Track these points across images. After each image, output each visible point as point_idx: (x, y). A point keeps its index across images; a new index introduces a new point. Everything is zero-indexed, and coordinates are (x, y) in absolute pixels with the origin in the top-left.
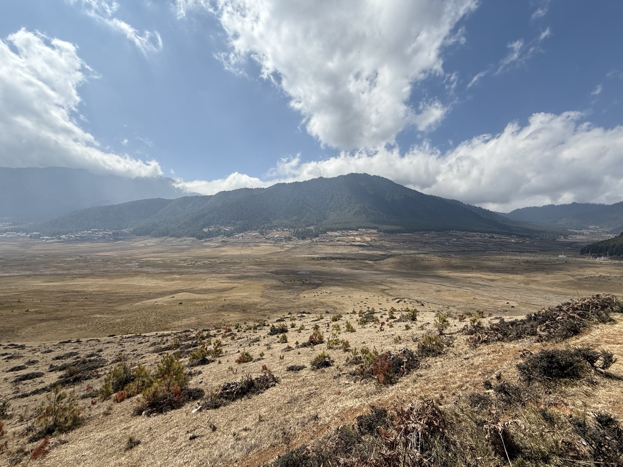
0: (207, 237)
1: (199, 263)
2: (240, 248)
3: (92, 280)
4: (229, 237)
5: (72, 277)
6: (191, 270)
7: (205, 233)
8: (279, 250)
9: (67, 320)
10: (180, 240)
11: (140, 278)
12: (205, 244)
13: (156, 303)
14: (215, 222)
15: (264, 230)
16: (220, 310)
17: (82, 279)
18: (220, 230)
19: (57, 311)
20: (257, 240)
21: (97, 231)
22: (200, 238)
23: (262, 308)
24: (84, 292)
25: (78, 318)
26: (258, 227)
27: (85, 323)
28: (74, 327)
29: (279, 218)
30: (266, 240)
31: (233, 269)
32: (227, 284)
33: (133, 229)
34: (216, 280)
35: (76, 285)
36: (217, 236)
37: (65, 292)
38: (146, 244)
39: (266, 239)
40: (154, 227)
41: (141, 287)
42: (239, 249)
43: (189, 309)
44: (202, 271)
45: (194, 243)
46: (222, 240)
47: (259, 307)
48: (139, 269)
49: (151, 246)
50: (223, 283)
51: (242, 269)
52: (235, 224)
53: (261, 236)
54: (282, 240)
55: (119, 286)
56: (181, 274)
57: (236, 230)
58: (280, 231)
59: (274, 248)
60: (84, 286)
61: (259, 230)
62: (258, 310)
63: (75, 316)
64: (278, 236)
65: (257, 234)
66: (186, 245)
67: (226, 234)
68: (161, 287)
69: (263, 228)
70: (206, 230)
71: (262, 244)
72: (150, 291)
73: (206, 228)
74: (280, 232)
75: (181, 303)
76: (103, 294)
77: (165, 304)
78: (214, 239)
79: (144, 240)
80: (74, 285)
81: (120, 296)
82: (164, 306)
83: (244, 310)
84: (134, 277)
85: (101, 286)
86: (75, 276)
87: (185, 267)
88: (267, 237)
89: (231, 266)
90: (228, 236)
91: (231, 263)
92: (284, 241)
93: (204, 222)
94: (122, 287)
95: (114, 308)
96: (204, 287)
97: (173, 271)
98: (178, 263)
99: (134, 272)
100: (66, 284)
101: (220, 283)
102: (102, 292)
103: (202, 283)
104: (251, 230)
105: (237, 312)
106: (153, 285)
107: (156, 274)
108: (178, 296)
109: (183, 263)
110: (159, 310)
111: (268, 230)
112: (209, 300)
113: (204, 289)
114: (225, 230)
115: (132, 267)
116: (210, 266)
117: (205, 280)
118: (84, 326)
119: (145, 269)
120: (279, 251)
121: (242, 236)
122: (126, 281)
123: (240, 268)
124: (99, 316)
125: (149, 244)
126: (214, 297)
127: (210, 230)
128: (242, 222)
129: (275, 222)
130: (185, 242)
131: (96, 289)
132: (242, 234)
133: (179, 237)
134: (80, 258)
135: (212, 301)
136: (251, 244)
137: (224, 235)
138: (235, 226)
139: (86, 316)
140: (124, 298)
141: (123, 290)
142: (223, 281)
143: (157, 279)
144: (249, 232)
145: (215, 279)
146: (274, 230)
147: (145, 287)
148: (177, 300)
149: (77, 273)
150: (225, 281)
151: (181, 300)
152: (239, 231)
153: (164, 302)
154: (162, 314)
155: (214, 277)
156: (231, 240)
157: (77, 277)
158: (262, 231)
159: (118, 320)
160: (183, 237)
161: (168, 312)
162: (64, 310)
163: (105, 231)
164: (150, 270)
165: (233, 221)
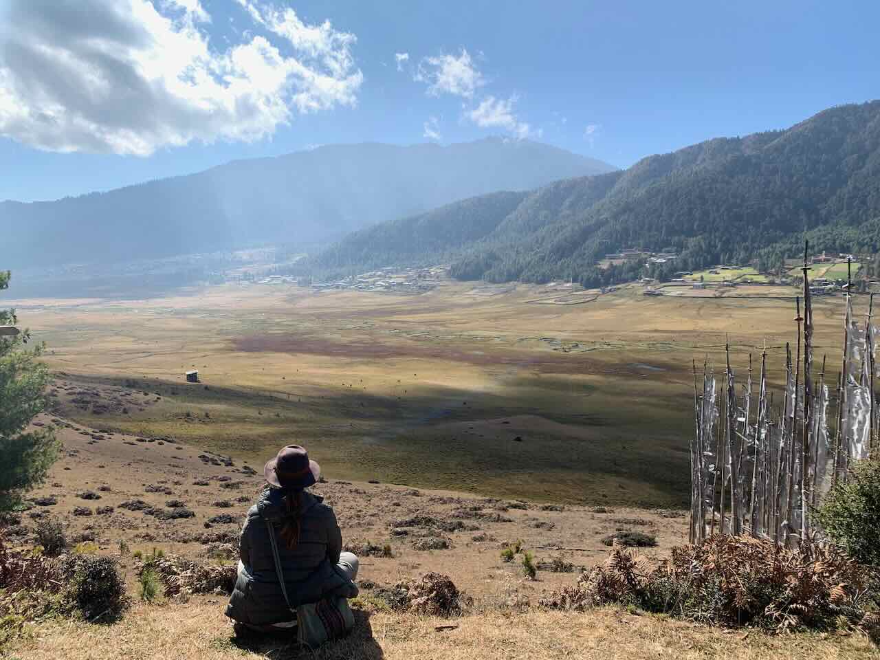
0: (607, 283)
4: (665, 281)
12: (602, 299)
14: (630, 243)
18: (641, 263)
22: (590, 284)
33: (452, 266)
36: (632, 280)
42: (691, 316)
46: (645, 290)
52: (680, 247)
57: (687, 262)
67: (656, 274)
70: (604, 265)
73: (604, 258)
78: (623, 287)
90: (662, 279)
93: (602, 243)
114: (653, 264)
127: (615, 263)
133: (541, 282)
137: (652, 276)
138: (683, 252)
152: (694, 264)
156: (669, 289)
165: (677, 238)
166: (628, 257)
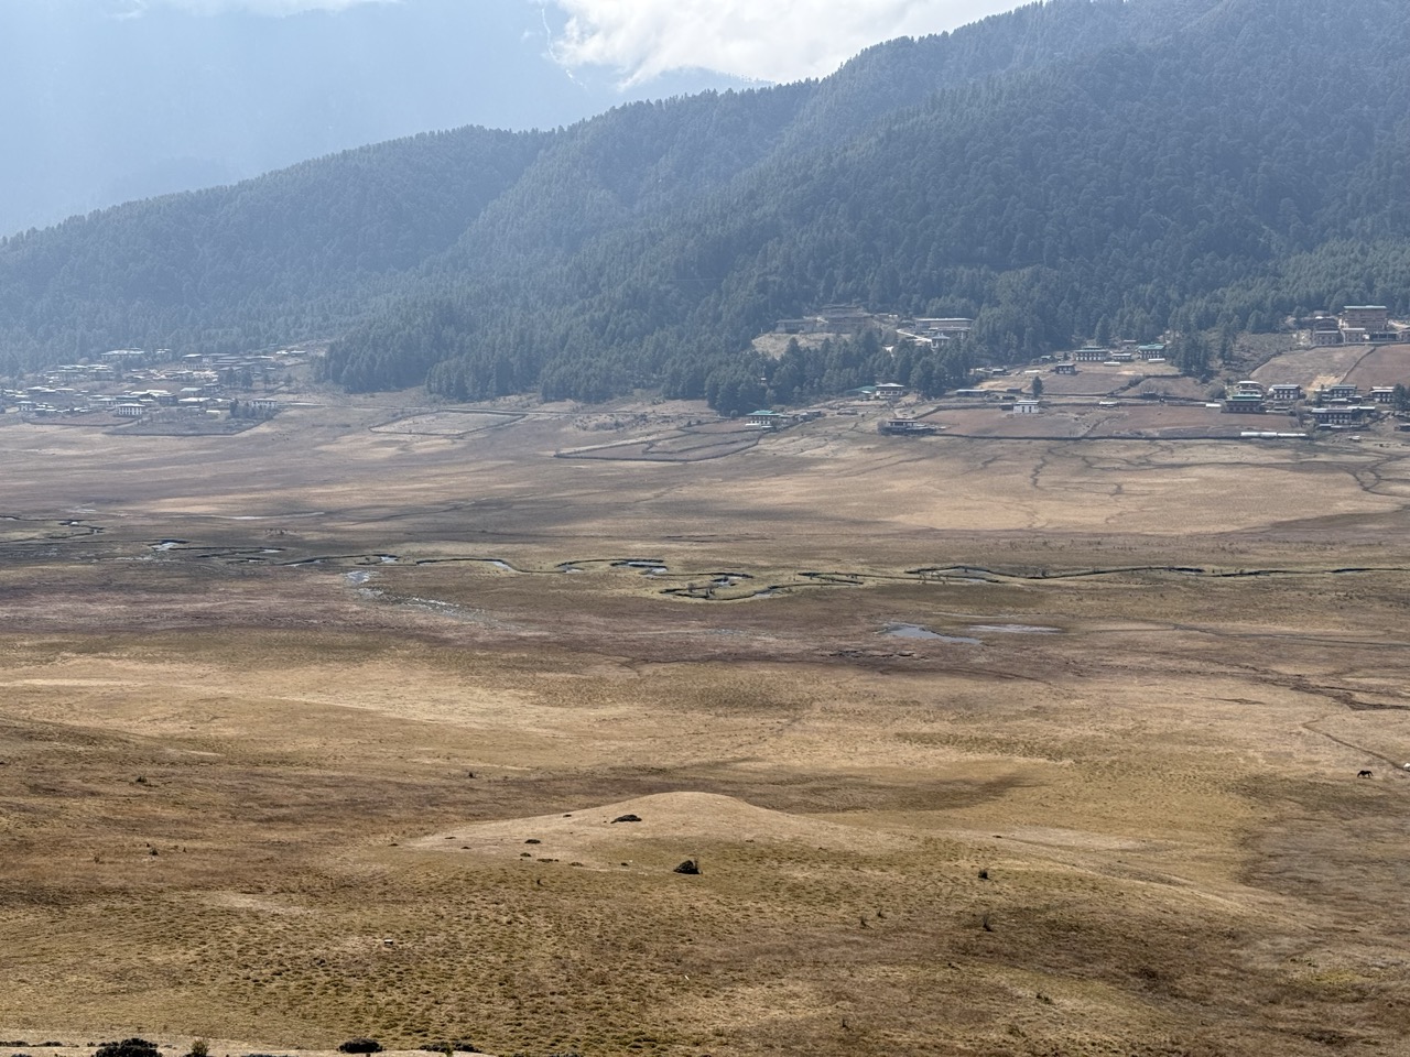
0: (784, 398)
1: (743, 587)
2: (1021, 479)
3: (139, 667)
4: (939, 394)
5: (41, 647)
6: (695, 632)
7: (771, 368)
8: (1345, 499)
9: (92, 908)
10: (604, 418)
11: (395, 673)
12: (769, 446)
13: (535, 851)
14: (840, 287)
15: (1212, 336)
16: (966, 950)
17: (89, 659)
18: (871, 344)
19: (26, 846)
20: (1161, 419)
21: (139, 364)
22: (735, 402)
23: (1298, 974)
24: (119, 739)
25: (139, 904)
26: (1165, 312)
27: (182, 938)
28: (135, 961)
29: (1348, 235)
30: (1235, 419)
31: (989, 641)
32: (952, 755)
33: (332, 348)
34: (875, 718)
35: (70, 691)
36: (849, 389)
37: (29, 736)
38: (405, 446)
39: (1236, 407)
40: (449, 332)
41: (409, 734)
42: (1015, 492)
43: (755, 919)
44: (767, 641)
45: (694, 441)
46: (888, 419)
47: (1265, 964)
48: (385, 613)
49: (435, 459)
50: (923, 739)
51: (1051, 640)
52: (978, 296)
53: (1189, 387)
54: (1376, 416)
55: (291, 713)
56: (640, 655)
57: (993, 338)
58: (1355, 339)
59: (1300, 483)
60: (111, 702)
61: (1168, 338)
62: (1269, 991)
63: (124, 891)
64: (1331, 381)
65: (1159, 367)
66: (648, 453)
67: (916, 373)
68: (523, 743)
69: (1207, 321)
70: (771, 345)
71: (1202, 452)
72: (472, 764)
73: (771, 328)
74: (1358, 351)
75: (689, 869)
76: (219, 761)
77: (594, 865)
78: (829, 408)
79: (395, 418)
80: (58, 691)
81: (308, 781)
82: (590, 878)
83: (1152, 975)
84: (358, 662)
85: (193, 709)
86: (56, 639)
87: (653, 610)
88: (1235, 393)
89: (963, 613)
90: (932, 387)
91: (965, 596)
92: (1389, 425)
93: (763, 288)
94: (303, 722)
95: (306, 859)
96: (800, 762)
97: (582, 633)
98: (604, 578)
99: (357, 628)
100: (19, 683)
101: (903, 737)
102: (206, 745)
103: (779, 734)
104: (1105, 341)
105: (1099, 985)
106: (478, 724)
107: (485, 646)
108: (665, 817)
109: (639, 584)
110: (568, 903)
111: (1245, 339)
112: (866, 861)
113: (803, 779)
114: (906, 345)
115: (340, 596)
116: (815, 609)
117: (794, 709)
118: (182, 956)
119: (418, 614)
120: (1343, 507)
121: (1038, 386)
122: (319, 686)
123: (1042, 638)
124: (242, 902)
125: (423, 447)
126: (897, 844)
127: (802, 342)
128: (1036, 277)
129: (1306, 271)
130: (636, 437)
131: (171, 728)
132: (1031, 372)
133: (597, 396)
134: (66, 530)
135: (893, 875)
136: (1103, 450)
137: (903, 378)
138: (986, 313)
139: (176, 898)
140: (336, 796)
141: (313, 743)
142: (926, 729)
143: (493, 685)
144: (1089, 357)
145: (864, 705)
146: (1303, 337)
147: (434, 734)
148: (657, 842)
149: (60, 618)
150: (940, 727)
151: (685, 845)
152: (1010, 347)
153: (582, 849)
154: (594, 933)
155: (855, 697)
156: (952, 416)
157: (60, 647)
158: (1194, 346)
159: (353, 944)
160: (626, 394)
161: (622, 920)
162: (57, 845)
163: (177, 359)
164: (446, 618)
165: (964, 272)
166: (834, 325)
